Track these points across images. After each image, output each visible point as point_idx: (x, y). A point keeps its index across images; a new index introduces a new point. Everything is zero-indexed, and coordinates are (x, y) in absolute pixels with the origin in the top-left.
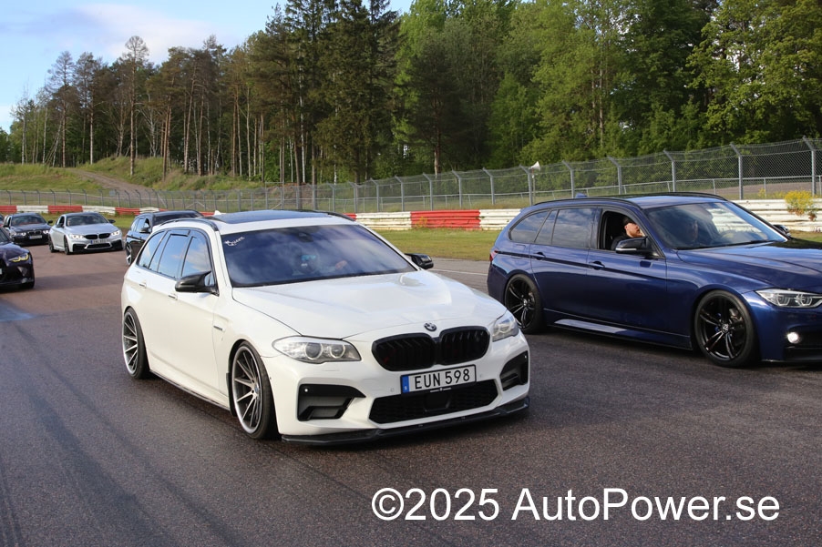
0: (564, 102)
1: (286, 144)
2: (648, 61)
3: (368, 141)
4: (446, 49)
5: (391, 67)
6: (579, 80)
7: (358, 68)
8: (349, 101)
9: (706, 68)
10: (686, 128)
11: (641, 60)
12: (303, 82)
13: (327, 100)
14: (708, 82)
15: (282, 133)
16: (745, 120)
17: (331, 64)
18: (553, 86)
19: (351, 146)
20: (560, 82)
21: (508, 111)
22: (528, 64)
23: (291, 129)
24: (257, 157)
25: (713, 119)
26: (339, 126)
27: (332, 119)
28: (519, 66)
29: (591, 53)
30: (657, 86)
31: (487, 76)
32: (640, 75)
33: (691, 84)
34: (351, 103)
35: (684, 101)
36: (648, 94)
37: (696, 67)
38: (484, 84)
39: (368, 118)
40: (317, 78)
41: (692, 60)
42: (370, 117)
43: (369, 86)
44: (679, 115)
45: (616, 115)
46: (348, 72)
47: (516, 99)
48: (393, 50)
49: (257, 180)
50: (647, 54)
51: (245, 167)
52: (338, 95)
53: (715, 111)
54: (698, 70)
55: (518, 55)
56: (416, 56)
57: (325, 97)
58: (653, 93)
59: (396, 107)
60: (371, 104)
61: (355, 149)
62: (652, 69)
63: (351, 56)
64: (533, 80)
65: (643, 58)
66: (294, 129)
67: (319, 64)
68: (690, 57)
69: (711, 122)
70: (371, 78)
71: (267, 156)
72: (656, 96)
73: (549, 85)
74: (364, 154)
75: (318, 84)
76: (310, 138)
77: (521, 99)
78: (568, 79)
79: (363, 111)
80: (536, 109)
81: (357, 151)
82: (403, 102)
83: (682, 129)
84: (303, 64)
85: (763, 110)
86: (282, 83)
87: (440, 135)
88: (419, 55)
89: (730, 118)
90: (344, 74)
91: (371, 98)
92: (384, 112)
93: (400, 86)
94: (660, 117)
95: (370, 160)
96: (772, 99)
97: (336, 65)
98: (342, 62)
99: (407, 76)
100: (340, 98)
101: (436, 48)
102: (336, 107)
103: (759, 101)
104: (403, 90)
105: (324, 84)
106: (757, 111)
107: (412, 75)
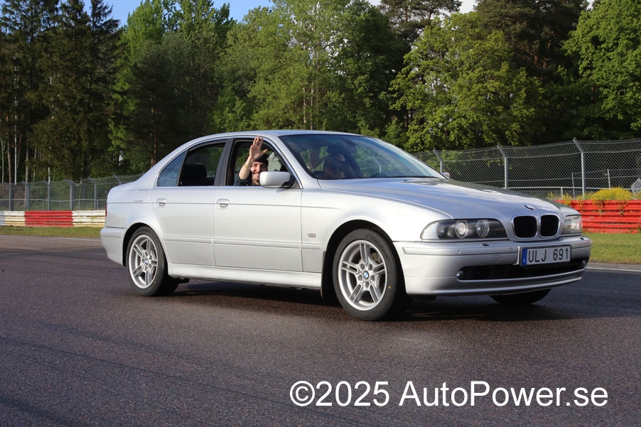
0: (278, 117)
2: (356, 82)
3: (85, 144)
4: (166, 61)
5: (108, 73)
6: (293, 97)
7: (78, 72)
8: (67, 104)
9: (408, 92)
12: (20, 83)
13: (44, 101)
14: (408, 108)
16: (441, 140)
17: (49, 67)
18: (267, 101)
19: (68, 149)
20: (274, 97)
21: (225, 123)
22: (244, 80)
23: (3, 129)
25: (414, 138)
26: (56, 128)
27: (49, 121)
28: (234, 82)
29: (305, 72)
30: (364, 105)
31: (205, 88)
33: (394, 106)
34: (69, 106)
35: (388, 120)
37: (399, 90)
38: (201, 95)
39: (86, 121)
40: (34, 80)
41: (398, 82)
42: (89, 121)
43: (88, 91)
44: (383, 134)
46: (67, 75)
47: (233, 112)
48: (114, 57)
50: (355, 76)
52: (55, 97)
54: (401, 93)
55: (233, 72)
56: (135, 65)
57: (43, 99)
58: (360, 112)
59: (115, 113)
60: (90, 108)
61: (71, 152)
62: (359, 91)
63: (71, 60)
64: (249, 95)
65: (352, 79)
66: (7, 129)
67: (37, 66)
68: (393, 82)
69: (412, 140)
70: (91, 83)
72: (362, 115)
73: (264, 100)
74: (81, 158)
75: (35, 87)
76: (24, 140)
77: (238, 112)
78: (283, 95)
79: (81, 116)
81: (74, 153)
82: (122, 108)
84: (21, 65)
85: (456, 131)
87: (157, 143)
88: (139, 65)
89: (428, 138)
90: (63, 77)
91: (89, 104)
92: (102, 117)
93: (119, 93)
95: (86, 163)
96: (464, 122)
97: (54, 68)
98: (62, 65)
99: (127, 84)
100: (59, 101)
101: (156, 59)
102: (53, 109)
103: (453, 123)
104: (123, 97)
105: (41, 86)
106: (451, 132)
107: (131, 83)
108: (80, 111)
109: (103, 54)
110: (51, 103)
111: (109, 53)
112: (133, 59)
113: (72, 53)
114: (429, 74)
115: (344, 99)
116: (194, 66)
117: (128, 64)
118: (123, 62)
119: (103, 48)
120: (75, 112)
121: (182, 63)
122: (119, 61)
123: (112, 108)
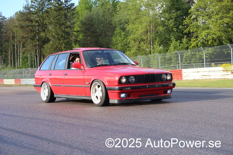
0: (138, 38)
1: (31, 55)
2: (169, 22)
4: (93, 18)
5: (71, 24)
7: (60, 24)
8: (56, 37)
9: (191, 25)
10: (183, 47)
11: (167, 22)
12: (38, 30)
13: (48, 36)
14: (191, 32)
15: (29, 49)
16: (205, 44)
17: (49, 23)
20: (137, 30)
21: (117, 41)
22: (124, 24)
23: (33, 47)
24: (19, 59)
25: (194, 44)
26: (52, 46)
27: (50, 44)
28: (121, 25)
29: (148, 20)
30: (173, 31)
31: (109, 28)
32: (166, 27)
33: (185, 31)
34: (57, 38)
35: (183, 37)
36: (169, 34)
37: (187, 25)
38: (108, 31)
40: (44, 28)
41: (185, 22)
42: (65, 43)
43: (64, 31)
44: (181, 43)
45: (158, 42)
46: (56, 26)
48: (73, 18)
49: (19, 68)
50: (169, 20)
51: (14, 63)
52: (52, 34)
53: (194, 41)
56: (82, 20)
57: (47, 35)
59: (75, 40)
60: (65, 38)
62: (171, 25)
63: (57, 20)
64: (126, 30)
66: (34, 48)
67: (44, 23)
69: (192, 45)
70: (65, 28)
71: (23, 59)
72: (173, 35)
73: (132, 32)
75: (44, 31)
76: (41, 51)
77: (122, 37)
78: (139, 29)
79: (62, 41)
80: (128, 40)
82: (77, 37)
83: (182, 48)
84: (39, 23)
85: (211, 40)
86: (30, 30)
89: (200, 42)
91: (65, 36)
92: (70, 41)
93: (76, 32)
94: (174, 43)
96: (214, 36)
97: (51, 23)
98: (54, 22)
99: (79, 28)
100: (53, 36)
101: (90, 17)
102: (51, 39)
103: (210, 37)
104: (77, 33)
105: (46, 30)
106: (209, 41)
107: (80, 28)
108: (61, 39)
109: (69, 17)
110: (50, 37)
111: (71, 16)
112: (81, 18)
113: (57, 17)
114: (199, 17)
115: (164, 29)
116: (104, 20)
117: (79, 20)
118: (77, 19)
119: (69, 15)
120: (59, 40)
121: (100, 19)
122: (75, 19)
123: (73, 37)
